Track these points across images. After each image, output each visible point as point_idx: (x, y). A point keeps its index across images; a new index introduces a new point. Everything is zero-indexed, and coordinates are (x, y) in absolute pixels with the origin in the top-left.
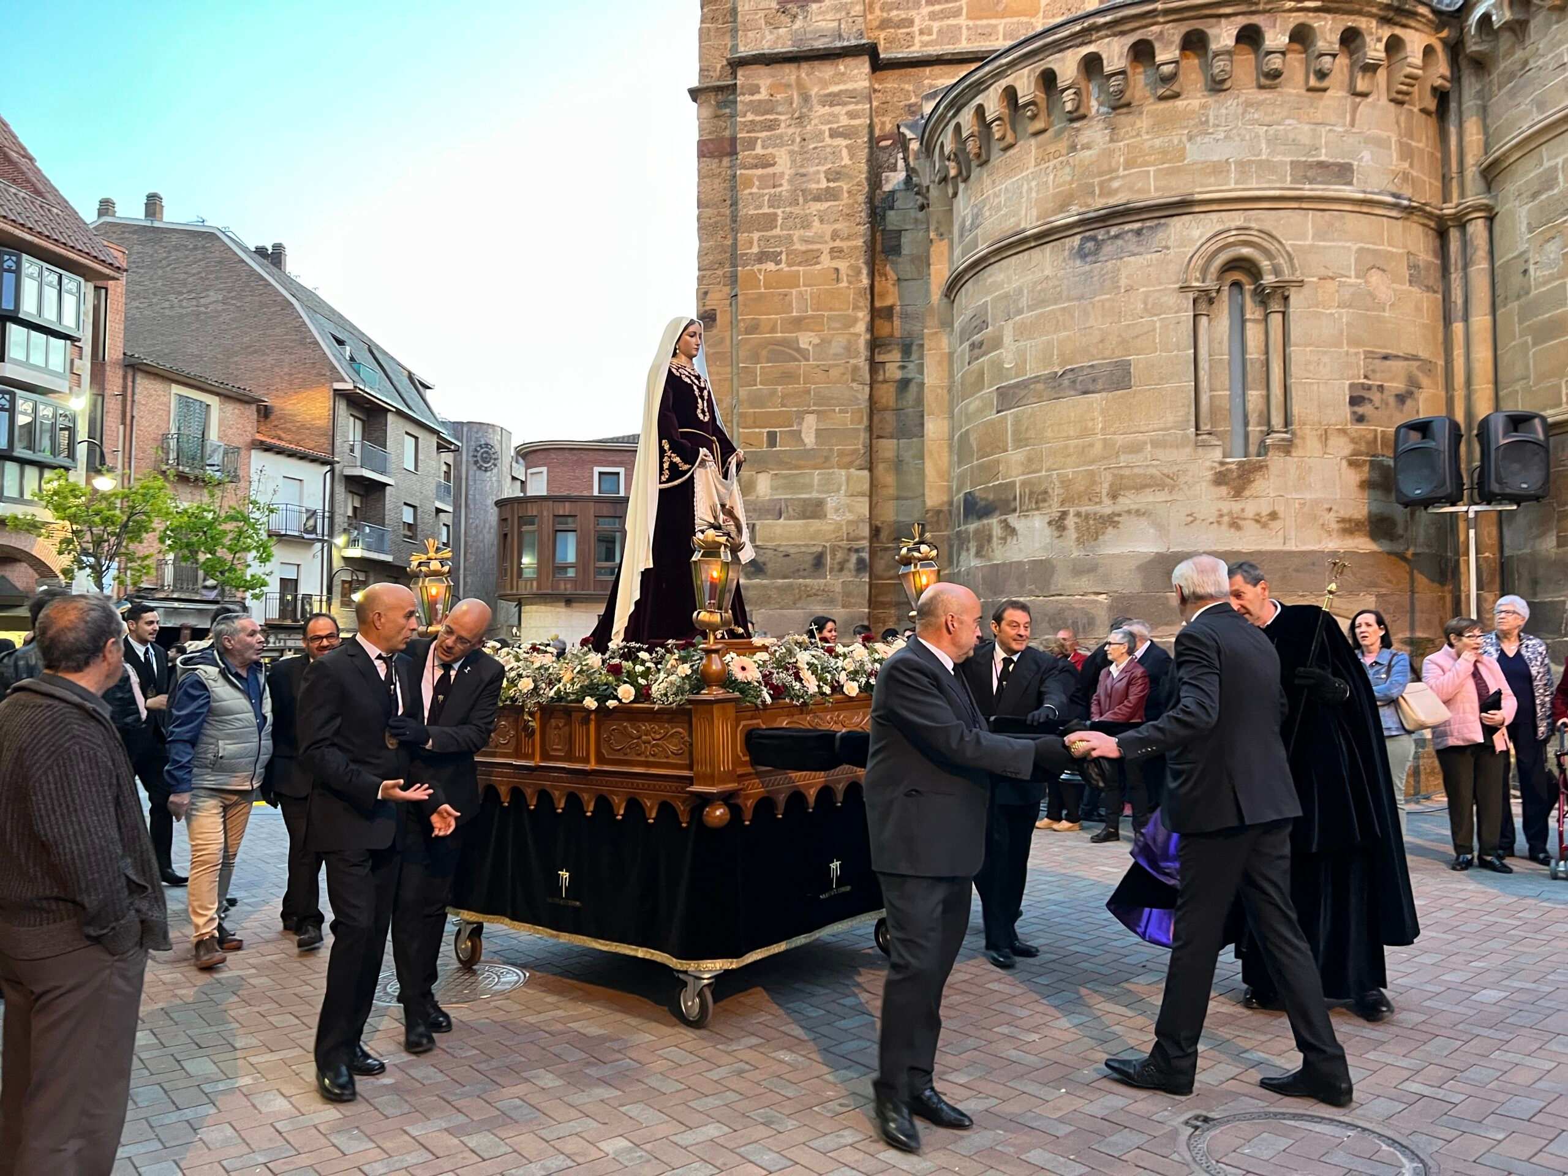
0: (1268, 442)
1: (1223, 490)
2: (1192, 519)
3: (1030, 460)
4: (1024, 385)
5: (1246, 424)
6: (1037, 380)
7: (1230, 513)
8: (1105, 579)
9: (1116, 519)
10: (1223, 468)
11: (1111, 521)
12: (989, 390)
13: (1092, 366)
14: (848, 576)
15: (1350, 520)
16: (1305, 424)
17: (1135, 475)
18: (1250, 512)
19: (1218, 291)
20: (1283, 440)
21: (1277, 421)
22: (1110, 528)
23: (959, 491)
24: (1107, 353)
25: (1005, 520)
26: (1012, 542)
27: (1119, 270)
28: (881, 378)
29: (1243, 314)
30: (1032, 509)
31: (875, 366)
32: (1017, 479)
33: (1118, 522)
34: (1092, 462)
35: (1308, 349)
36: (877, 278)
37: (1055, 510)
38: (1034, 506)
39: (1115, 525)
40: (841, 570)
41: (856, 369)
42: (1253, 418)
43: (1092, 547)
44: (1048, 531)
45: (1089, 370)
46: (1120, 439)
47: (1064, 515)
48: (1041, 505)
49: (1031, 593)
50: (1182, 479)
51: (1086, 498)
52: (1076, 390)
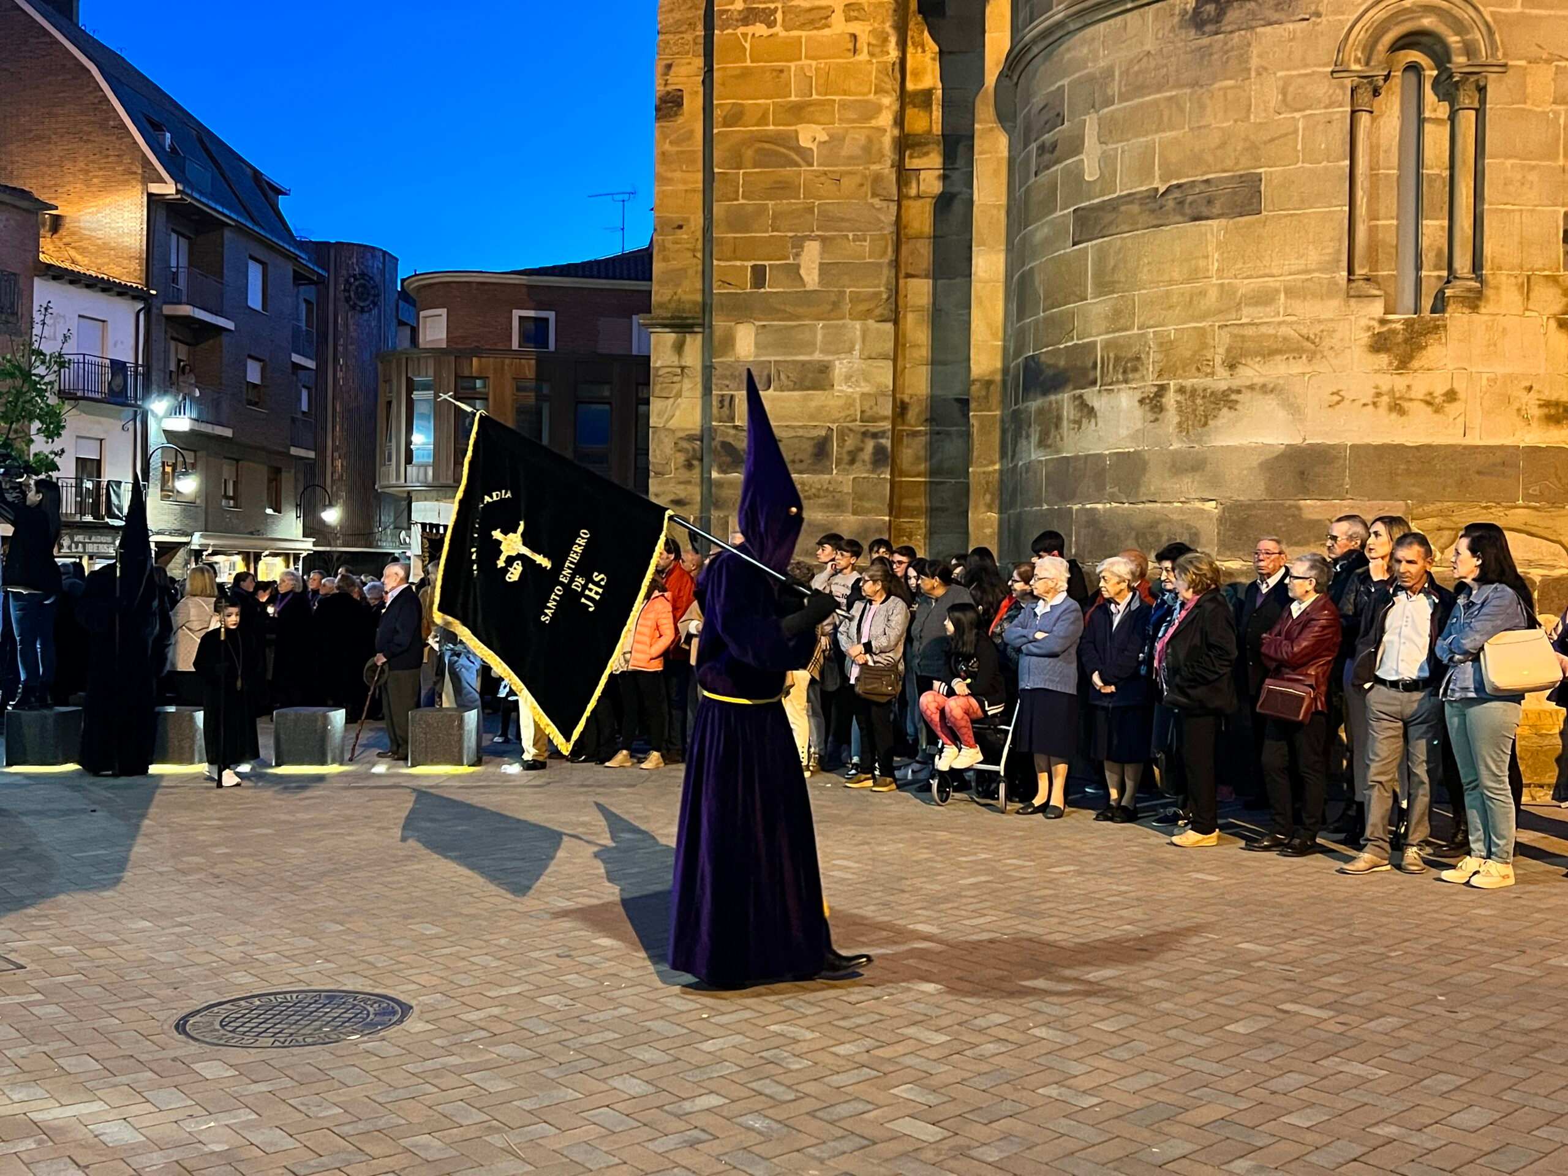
0: (1448, 292)
1: (1383, 359)
2: (1338, 399)
3: (1117, 313)
4: (1112, 206)
5: (1419, 267)
6: (1130, 198)
7: (1392, 391)
8: (1215, 482)
9: (1233, 397)
10: (1384, 329)
11: (1225, 399)
12: (1063, 213)
13: (1207, 181)
14: (860, 471)
15: (1557, 404)
16: (1500, 268)
17: (1263, 335)
18: (1419, 392)
19: (1387, 78)
20: (1469, 290)
21: (1463, 263)
22: (1225, 410)
23: (1018, 353)
24: (1229, 163)
25: (1081, 396)
26: (1089, 427)
27: (1249, 45)
28: (913, 192)
29: (1420, 110)
30: (1118, 382)
31: (903, 175)
32: (1099, 339)
33: (1237, 402)
34: (1203, 317)
35: (1509, 162)
36: (910, 50)
37: (1149, 381)
38: (1121, 377)
39: (1232, 405)
40: (852, 462)
41: (877, 178)
42: (1428, 258)
43: (1200, 435)
44: (1138, 412)
45: (1203, 187)
46: (1245, 286)
47: (1162, 389)
48: (1130, 376)
49: (1112, 499)
50: (1327, 343)
51: (1194, 370)
52: (1183, 214)
